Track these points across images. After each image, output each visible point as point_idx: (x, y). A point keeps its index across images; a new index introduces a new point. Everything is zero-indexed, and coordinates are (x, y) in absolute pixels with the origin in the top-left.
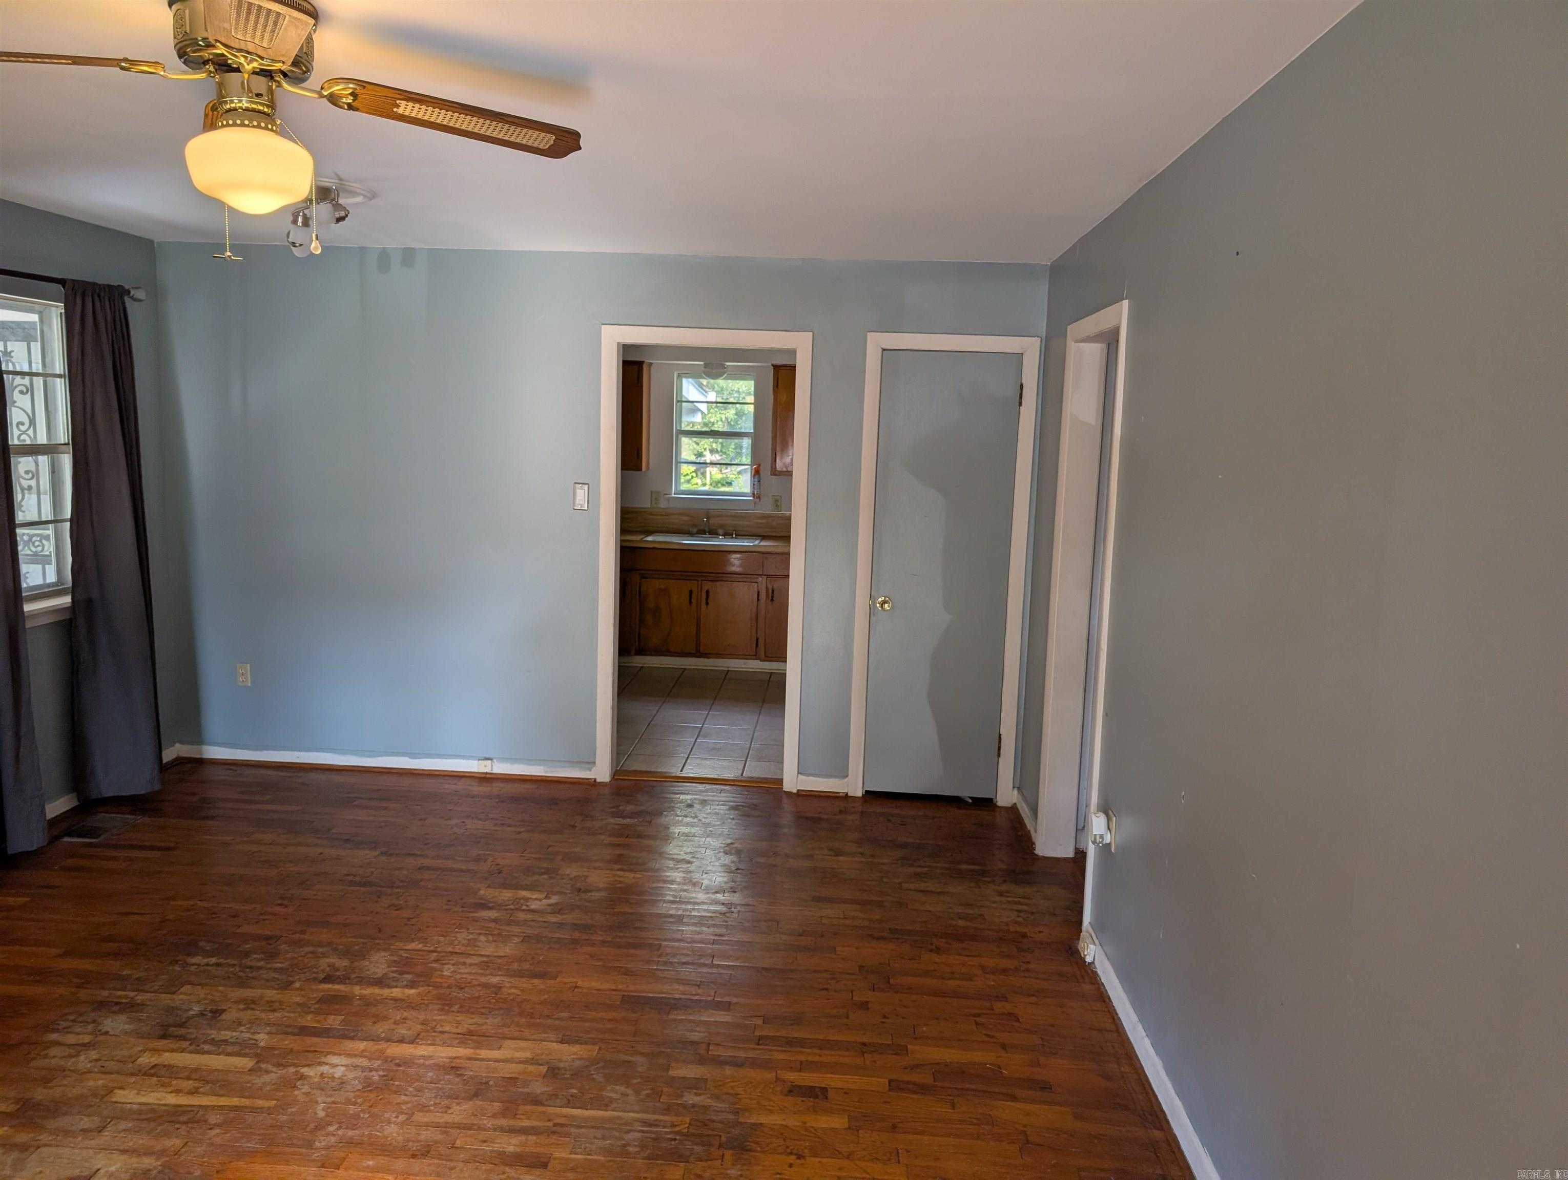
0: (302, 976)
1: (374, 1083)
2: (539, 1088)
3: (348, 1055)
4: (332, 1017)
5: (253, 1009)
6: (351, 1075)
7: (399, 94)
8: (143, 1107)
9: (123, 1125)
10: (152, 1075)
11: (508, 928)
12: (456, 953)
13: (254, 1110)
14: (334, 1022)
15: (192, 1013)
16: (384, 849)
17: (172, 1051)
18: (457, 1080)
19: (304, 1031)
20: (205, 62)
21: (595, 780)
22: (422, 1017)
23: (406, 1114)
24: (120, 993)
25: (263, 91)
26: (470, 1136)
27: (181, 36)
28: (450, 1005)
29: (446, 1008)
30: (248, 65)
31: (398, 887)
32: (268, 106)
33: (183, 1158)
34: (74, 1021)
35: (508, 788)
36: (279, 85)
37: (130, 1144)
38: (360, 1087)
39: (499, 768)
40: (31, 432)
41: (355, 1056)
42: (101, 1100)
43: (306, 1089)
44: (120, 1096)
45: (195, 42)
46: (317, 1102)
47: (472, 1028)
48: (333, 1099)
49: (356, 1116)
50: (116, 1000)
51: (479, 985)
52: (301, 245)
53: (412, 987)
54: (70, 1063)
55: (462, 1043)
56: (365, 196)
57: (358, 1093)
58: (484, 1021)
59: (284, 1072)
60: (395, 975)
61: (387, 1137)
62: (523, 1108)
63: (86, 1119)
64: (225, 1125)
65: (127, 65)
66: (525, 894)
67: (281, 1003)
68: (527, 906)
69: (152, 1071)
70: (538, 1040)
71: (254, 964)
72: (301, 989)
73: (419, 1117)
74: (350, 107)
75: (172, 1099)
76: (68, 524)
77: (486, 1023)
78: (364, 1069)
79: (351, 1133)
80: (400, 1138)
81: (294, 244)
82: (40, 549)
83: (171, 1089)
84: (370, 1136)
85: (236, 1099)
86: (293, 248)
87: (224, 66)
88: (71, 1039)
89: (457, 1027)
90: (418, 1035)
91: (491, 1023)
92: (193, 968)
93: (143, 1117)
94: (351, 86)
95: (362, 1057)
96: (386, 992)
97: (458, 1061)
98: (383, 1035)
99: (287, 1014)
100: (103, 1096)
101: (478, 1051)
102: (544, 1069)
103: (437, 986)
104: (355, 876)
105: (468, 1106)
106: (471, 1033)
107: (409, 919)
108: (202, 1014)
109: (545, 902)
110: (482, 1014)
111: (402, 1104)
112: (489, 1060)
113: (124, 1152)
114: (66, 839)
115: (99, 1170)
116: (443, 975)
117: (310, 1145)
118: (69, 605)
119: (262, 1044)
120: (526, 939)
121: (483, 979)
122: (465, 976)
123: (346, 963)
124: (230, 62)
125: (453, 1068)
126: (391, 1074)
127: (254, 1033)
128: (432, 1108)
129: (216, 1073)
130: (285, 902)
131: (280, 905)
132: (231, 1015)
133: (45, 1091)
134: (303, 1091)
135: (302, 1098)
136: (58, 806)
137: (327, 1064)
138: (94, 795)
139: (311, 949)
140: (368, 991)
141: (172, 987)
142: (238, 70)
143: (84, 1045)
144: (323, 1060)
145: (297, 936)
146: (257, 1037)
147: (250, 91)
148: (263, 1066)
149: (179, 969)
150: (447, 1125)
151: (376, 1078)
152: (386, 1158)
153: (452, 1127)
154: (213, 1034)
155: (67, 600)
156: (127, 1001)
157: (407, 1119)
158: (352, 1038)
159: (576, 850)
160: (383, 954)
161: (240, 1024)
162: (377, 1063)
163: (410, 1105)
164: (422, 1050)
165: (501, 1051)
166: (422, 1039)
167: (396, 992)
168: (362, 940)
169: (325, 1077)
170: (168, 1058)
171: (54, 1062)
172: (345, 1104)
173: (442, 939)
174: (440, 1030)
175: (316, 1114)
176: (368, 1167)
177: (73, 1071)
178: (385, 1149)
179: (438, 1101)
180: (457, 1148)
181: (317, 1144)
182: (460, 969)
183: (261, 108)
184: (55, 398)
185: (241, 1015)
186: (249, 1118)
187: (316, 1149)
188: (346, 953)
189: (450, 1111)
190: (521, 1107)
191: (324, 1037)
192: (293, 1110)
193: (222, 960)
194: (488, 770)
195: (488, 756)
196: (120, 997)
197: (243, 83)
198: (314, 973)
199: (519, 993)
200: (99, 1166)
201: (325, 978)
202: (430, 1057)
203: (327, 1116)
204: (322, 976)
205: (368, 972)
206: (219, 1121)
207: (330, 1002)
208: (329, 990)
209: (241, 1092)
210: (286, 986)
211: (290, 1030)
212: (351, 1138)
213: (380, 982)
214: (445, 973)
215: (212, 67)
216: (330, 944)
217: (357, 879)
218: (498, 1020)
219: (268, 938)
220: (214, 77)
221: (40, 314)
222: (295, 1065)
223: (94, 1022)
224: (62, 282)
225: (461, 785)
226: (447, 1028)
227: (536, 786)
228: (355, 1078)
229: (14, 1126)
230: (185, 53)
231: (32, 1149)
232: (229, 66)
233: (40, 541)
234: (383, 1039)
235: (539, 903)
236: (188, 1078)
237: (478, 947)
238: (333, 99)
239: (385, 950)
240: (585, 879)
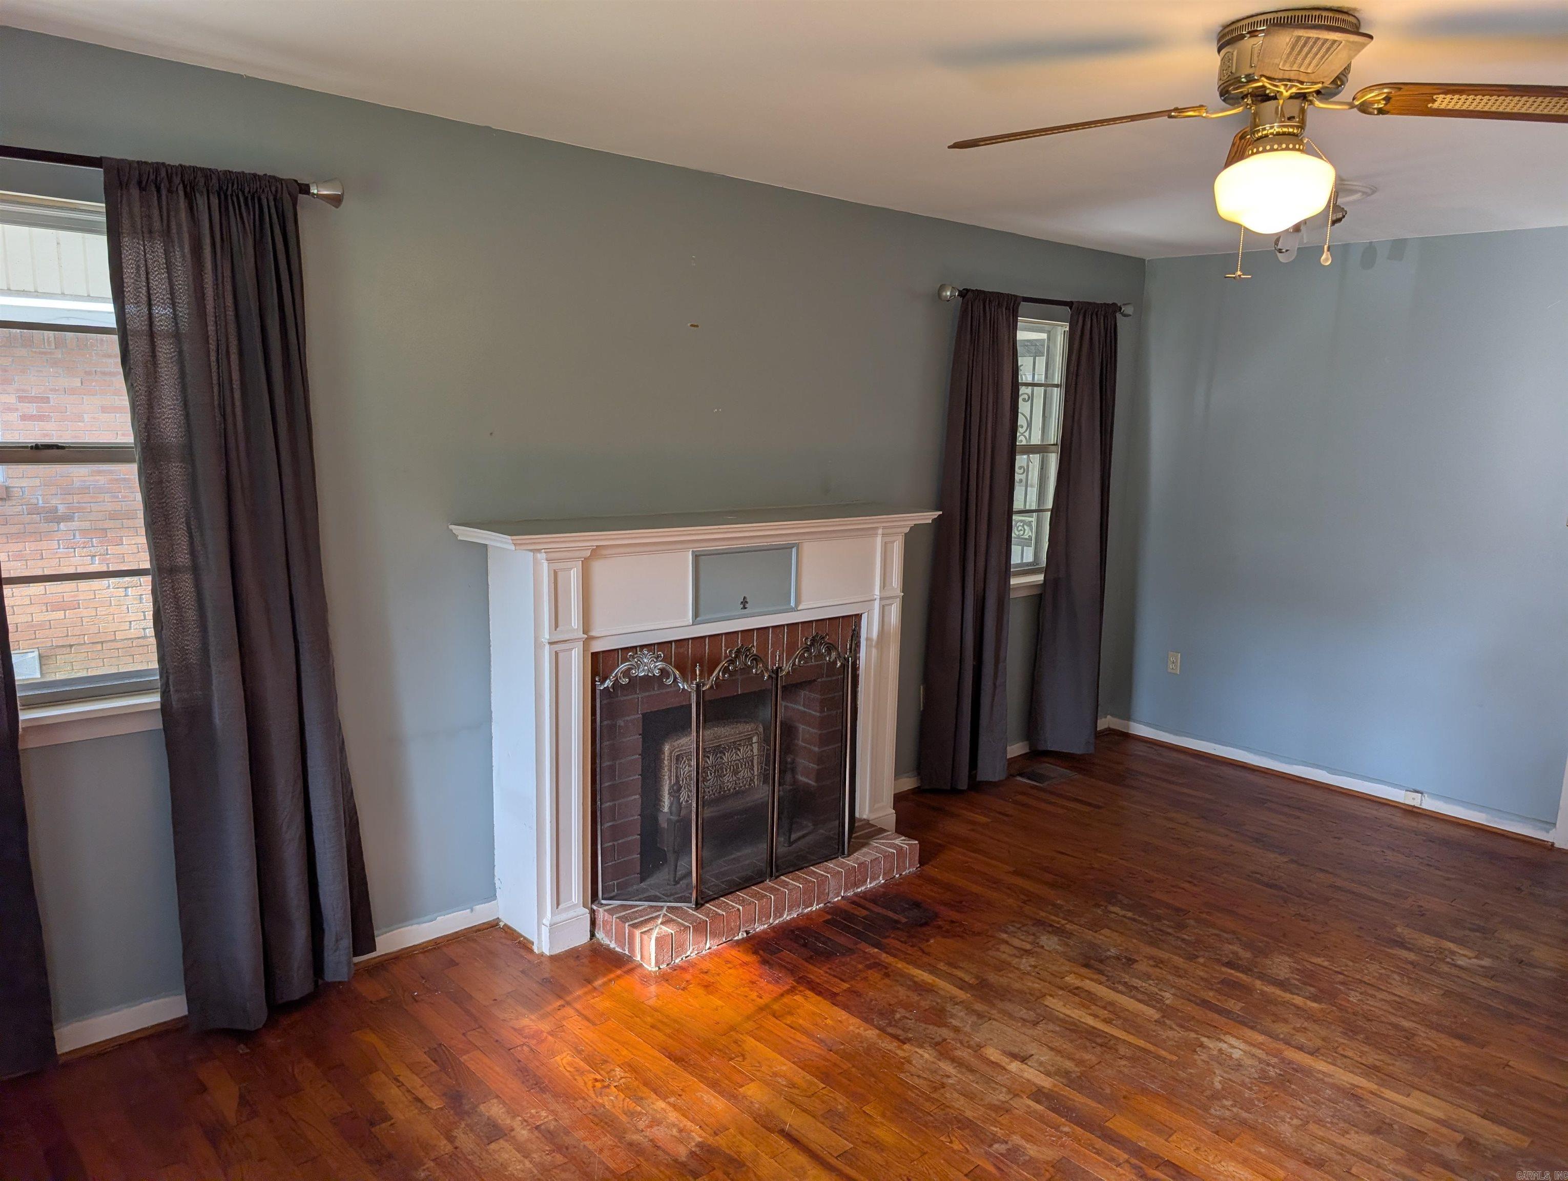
0: (1207, 954)
1: (1270, 1078)
2: (1451, 1154)
3: (1246, 1042)
4: (1233, 1001)
5: (1161, 968)
6: (1248, 1061)
7: (1438, 89)
8: (1067, 1019)
9: (1051, 1027)
10: (1075, 995)
11: (1428, 976)
12: (1365, 983)
13: (1158, 1057)
14: (1235, 1006)
15: (1109, 953)
16: (1295, 858)
17: (1092, 980)
18: (1358, 1109)
19: (1205, 1004)
20: (1244, 96)
21: (1553, 844)
22: (1324, 1033)
23: (1302, 1120)
24: (1053, 918)
25: (1296, 113)
26: (1368, 1169)
27: (1226, 77)
28: (1356, 1033)
29: (1350, 1034)
30: (1287, 91)
31: (1305, 898)
32: (1298, 127)
33: (1097, 1073)
34: (1019, 928)
35: (1438, 829)
36: (1311, 102)
37: (1057, 1044)
38: (1256, 1076)
39: (1429, 804)
40: (1027, 434)
41: (1254, 1046)
42: (1036, 1000)
43: (1204, 1057)
44: (1050, 1001)
45: (1238, 80)
46: (1215, 1073)
47: (1378, 1063)
48: (1229, 1076)
49: (1251, 1101)
50: (1051, 923)
51: (1390, 1024)
52: (1287, 251)
53: (1315, 1001)
54: (1015, 961)
55: (1366, 1075)
56: (1364, 193)
57: (1254, 1081)
58: (1393, 1062)
59: (1186, 1034)
60: (1297, 983)
61: (1280, 1134)
62: (1428, 1166)
63: (1025, 1011)
64: (1133, 1059)
65: (1176, 114)
66: (1451, 946)
67: (1186, 971)
68: (1453, 960)
69: (1075, 991)
70: (1456, 1105)
71: (1164, 928)
72: (1203, 965)
73: (1312, 1127)
74: (1381, 111)
75: (1091, 1021)
76: (1049, 513)
77: (1393, 1065)
78: (1261, 1061)
79: (1245, 1115)
80: (1293, 1140)
81: (1280, 251)
82: (1022, 532)
83: (1090, 1011)
84: (1263, 1124)
85: (1142, 1041)
86: (1278, 253)
87: (1263, 97)
88: (1016, 942)
89: (1360, 1057)
90: (1319, 1049)
91: (1400, 1067)
92: (1113, 916)
93: (1067, 1026)
94: (1386, 90)
95: (1260, 1048)
96: (1288, 996)
97: (1360, 1091)
98: (1282, 1036)
99: (1191, 984)
100: (1038, 998)
101: (1382, 1089)
102: (1460, 1137)
103: (1341, 1009)
104: (1262, 875)
105: (1368, 1138)
106: (1376, 1068)
107: (1316, 933)
108: (1118, 958)
109: (1475, 961)
110: (1390, 1053)
111: (1298, 1109)
112: (1395, 1103)
113: (1052, 1049)
114: (1019, 778)
115: (1032, 1055)
116: (1349, 1000)
117: (1206, 1109)
118: (1042, 582)
119: (1167, 1002)
120: (1447, 994)
121: (1393, 1019)
122: (1373, 1009)
123: (1248, 955)
124: (1268, 92)
125: (1353, 1095)
126: (1288, 1077)
127: (1160, 990)
128: (1329, 1125)
129: (1127, 1013)
130: (1195, 882)
131: (1189, 882)
132: (1142, 966)
133: (997, 977)
134: (1202, 1058)
135: (1199, 1063)
136: (1016, 749)
137: (1226, 1042)
138: (1042, 747)
139: (1217, 932)
140: (1269, 989)
141: (1095, 926)
142: (1275, 98)
143: (1026, 951)
144: (1222, 1037)
145: (1204, 916)
146: (1163, 994)
147: (1283, 115)
148: (1168, 1022)
149: (1101, 913)
150: (1343, 1147)
151: (1272, 1074)
152: (1278, 1153)
153: (1348, 1152)
154: (1127, 978)
155: (1040, 578)
156: (1058, 926)
157: (1301, 1125)
158: (1252, 1028)
159: (1520, 916)
160: (1287, 959)
161: (1149, 977)
162: (1274, 1060)
163: (1305, 1113)
164: (1321, 1066)
165: (1408, 1099)
166: (1322, 1055)
167: (1298, 1000)
168: (1265, 939)
169: (1223, 1054)
170: (1088, 985)
171: (1004, 956)
172: (1240, 1085)
173: (1351, 964)
174: (1342, 1052)
175: (1213, 1083)
176: (1260, 1153)
177: (1017, 969)
178: (1277, 1143)
179: (1335, 1121)
180: (1351, 1173)
181: (1212, 1111)
182: (1368, 1000)
183: (1291, 130)
184: (1051, 404)
185: (1150, 970)
186: (1154, 1063)
187: (1210, 1114)
188: (1249, 945)
189: (1348, 1136)
190: (1428, 1164)
191: (1224, 1017)
192: (1192, 1071)
193: (1136, 917)
194: (1416, 803)
195: (1418, 789)
196: (1053, 921)
197: (1277, 108)
198: (1218, 955)
199: (1435, 1046)
200: (1033, 1052)
201: (1227, 963)
202: (1330, 1076)
203: (1223, 1089)
204: (1225, 960)
205: (1269, 971)
206: (1128, 1055)
207: (1231, 987)
208: (1231, 974)
209: (1147, 1037)
210: (1192, 958)
211: (1193, 999)
212: (1245, 1119)
213: (1282, 985)
214: (1351, 999)
215: (1250, 100)
216: (1234, 932)
217: (1265, 879)
218: (1408, 1066)
219: (1178, 910)
220: (1250, 108)
221: (1049, 332)
222: (1196, 1032)
223: (1034, 935)
224: (1070, 304)
225: (1383, 813)
226: (1350, 1053)
227: (1473, 834)
228: (1252, 1066)
229: (976, 996)
230: (1227, 92)
231: (986, 1019)
232: (1267, 95)
233: (1023, 526)
234: (1280, 1040)
235: (1468, 961)
236: (1104, 1008)
237: (1390, 984)
238: (1364, 108)
239: (1289, 956)
240: (1530, 951)
